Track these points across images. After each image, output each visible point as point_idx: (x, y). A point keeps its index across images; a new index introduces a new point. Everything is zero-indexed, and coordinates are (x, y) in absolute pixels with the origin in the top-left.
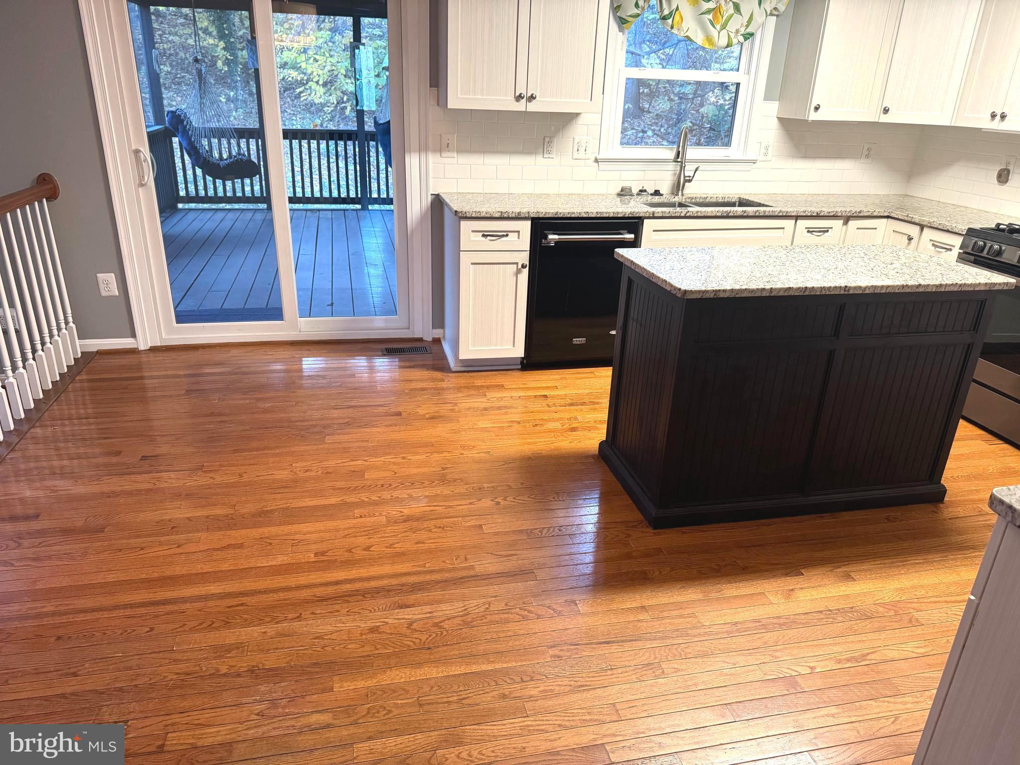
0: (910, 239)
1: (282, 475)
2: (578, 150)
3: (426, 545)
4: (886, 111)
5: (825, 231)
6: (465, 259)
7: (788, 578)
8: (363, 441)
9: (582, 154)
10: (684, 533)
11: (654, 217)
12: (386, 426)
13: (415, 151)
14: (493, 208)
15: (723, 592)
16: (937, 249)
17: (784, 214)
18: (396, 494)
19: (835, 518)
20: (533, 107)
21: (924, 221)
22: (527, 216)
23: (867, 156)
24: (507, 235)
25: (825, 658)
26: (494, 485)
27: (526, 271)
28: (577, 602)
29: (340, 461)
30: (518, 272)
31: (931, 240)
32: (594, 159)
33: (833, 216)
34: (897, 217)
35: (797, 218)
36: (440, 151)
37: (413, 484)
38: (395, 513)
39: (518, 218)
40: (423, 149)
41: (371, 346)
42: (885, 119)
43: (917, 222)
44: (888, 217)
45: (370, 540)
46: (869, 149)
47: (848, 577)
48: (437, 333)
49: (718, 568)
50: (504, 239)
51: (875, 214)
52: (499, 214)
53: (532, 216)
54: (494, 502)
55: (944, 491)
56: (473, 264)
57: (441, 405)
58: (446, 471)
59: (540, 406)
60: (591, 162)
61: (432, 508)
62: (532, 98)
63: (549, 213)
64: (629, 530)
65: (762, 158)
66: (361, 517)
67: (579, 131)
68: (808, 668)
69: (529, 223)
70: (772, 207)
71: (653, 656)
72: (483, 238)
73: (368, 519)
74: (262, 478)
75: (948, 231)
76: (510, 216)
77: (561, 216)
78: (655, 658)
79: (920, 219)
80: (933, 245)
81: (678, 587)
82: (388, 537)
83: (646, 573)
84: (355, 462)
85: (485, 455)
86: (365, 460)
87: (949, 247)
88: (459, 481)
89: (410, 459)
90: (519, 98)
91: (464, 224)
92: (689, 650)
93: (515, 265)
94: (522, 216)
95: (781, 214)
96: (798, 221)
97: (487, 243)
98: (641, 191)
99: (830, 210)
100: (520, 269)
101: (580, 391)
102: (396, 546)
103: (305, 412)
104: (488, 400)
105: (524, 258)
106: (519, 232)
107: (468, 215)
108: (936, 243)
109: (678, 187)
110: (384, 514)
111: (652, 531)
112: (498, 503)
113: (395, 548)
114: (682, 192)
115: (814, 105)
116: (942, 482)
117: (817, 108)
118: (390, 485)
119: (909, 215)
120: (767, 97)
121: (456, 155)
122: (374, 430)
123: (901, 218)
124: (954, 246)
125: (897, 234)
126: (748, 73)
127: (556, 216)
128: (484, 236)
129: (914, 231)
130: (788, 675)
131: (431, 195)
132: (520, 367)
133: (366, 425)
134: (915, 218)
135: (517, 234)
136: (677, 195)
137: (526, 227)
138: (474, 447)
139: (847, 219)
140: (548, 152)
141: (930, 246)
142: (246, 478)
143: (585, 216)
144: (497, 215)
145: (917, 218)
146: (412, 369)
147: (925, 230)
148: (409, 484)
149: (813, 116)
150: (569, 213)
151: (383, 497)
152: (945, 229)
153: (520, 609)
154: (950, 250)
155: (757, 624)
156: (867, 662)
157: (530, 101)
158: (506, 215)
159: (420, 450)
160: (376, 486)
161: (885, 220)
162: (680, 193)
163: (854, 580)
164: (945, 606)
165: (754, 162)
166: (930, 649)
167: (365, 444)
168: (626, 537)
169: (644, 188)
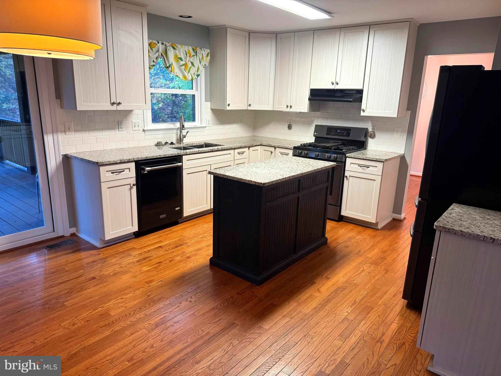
0: (272, 152)
1: (60, 332)
2: (135, 126)
3: (178, 333)
4: (250, 105)
5: (243, 153)
6: (104, 186)
7: (314, 285)
8: (89, 298)
9: (137, 128)
10: (269, 283)
11: (186, 154)
12: (94, 286)
13: (50, 133)
14: (117, 158)
15: (301, 299)
16: (283, 155)
17: (231, 148)
18: (138, 316)
19: (306, 259)
20: (120, 108)
21: (276, 145)
22: (133, 160)
23: (241, 122)
24: (124, 171)
25: (347, 307)
26: (180, 294)
27: (135, 188)
28: (262, 326)
29: (88, 313)
30: (131, 188)
31: (280, 152)
32: (142, 130)
33: (245, 147)
34: (265, 145)
35: (234, 149)
36: (65, 132)
37: (141, 309)
38: (147, 325)
39: (129, 161)
40: (54, 131)
41: (33, 247)
42: (250, 108)
43: (273, 146)
44: (261, 145)
45: (149, 342)
46: (241, 120)
47: (328, 278)
48: (73, 230)
49: (291, 291)
50: (122, 173)
51: (257, 144)
52: (120, 161)
53: (135, 160)
54: (189, 302)
55: (327, 239)
56: (108, 188)
57: (113, 267)
58: (151, 297)
59: (163, 252)
60: (141, 131)
61: (163, 316)
62: (119, 103)
63: (143, 158)
64: (251, 290)
65: (208, 125)
66: (132, 334)
67: (135, 118)
68: (346, 313)
69: (134, 163)
70: (223, 145)
71: (304, 333)
72: (112, 174)
73: (137, 334)
74: (49, 339)
75: (286, 148)
76: (125, 161)
77: (149, 158)
78: (305, 332)
79: (274, 145)
80: (281, 154)
81: (287, 304)
82: (156, 337)
83: (272, 304)
84: (97, 310)
85: (161, 283)
86: (102, 307)
87: (287, 154)
88: (162, 299)
89: (126, 298)
90: (113, 104)
91: (102, 168)
92: (312, 324)
93: (129, 185)
94: (131, 160)
95: (229, 148)
96: (235, 150)
97: (115, 176)
98: (165, 143)
99: (244, 145)
100: (132, 186)
101: (174, 240)
102: (164, 339)
103: (34, 295)
104: (134, 256)
105: (133, 181)
106: (129, 169)
107: (104, 164)
108: (282, 153)
109: (180, 140)
110: (142, 328)
111: (259, 287)
112: (191, 301)
113: (165, 340)
114: (183, 142)
115: (228, 103)
116: (326, 236)
117: (229, 105)
118: (130, 314)
119: (270, 144)
120: (206, 101)
121: (74, 134)
122: (89, 291)
123: (266, 145)
124: (289, 153)
125: (266, 151)
126: (197, 90)
127: (147, 159)
128: (112, 173)
129: (272, 149)
130: (344, 318)
131: (62, 155)
132: (134, 236)
133: (81, 290)
134: (272, 145)
135: (128, 169)
136: (181, 143)
137: (132, 166)
138: (152, 281)
139: (249, 147)
140: (121, 128)
141: (280, 154)
142: (38, 343)
143: (159, 157)
144: (119, 162)
145: (273, 145)
146: (75, 253)
147: (277, 149)
148: (139, 310)
149: (228, 108)
150: (152, 157)
151: (133, 320)
152: (284, 147)
153: (245, 339)
154: (288, 155)
155: (321, 305)
156: (358, 303)
157: (118, 105)
158: (123, 161)
159: (127, 291)
160: (123, 317)
161: (260, 146)
162: (182, 143)
163: (330, 278)
164: (358, 276)
165: (205, 127)
166: (367, 291)
167: (91, 300)
168: (253, 293)
169: (167, 142)
